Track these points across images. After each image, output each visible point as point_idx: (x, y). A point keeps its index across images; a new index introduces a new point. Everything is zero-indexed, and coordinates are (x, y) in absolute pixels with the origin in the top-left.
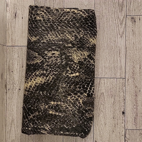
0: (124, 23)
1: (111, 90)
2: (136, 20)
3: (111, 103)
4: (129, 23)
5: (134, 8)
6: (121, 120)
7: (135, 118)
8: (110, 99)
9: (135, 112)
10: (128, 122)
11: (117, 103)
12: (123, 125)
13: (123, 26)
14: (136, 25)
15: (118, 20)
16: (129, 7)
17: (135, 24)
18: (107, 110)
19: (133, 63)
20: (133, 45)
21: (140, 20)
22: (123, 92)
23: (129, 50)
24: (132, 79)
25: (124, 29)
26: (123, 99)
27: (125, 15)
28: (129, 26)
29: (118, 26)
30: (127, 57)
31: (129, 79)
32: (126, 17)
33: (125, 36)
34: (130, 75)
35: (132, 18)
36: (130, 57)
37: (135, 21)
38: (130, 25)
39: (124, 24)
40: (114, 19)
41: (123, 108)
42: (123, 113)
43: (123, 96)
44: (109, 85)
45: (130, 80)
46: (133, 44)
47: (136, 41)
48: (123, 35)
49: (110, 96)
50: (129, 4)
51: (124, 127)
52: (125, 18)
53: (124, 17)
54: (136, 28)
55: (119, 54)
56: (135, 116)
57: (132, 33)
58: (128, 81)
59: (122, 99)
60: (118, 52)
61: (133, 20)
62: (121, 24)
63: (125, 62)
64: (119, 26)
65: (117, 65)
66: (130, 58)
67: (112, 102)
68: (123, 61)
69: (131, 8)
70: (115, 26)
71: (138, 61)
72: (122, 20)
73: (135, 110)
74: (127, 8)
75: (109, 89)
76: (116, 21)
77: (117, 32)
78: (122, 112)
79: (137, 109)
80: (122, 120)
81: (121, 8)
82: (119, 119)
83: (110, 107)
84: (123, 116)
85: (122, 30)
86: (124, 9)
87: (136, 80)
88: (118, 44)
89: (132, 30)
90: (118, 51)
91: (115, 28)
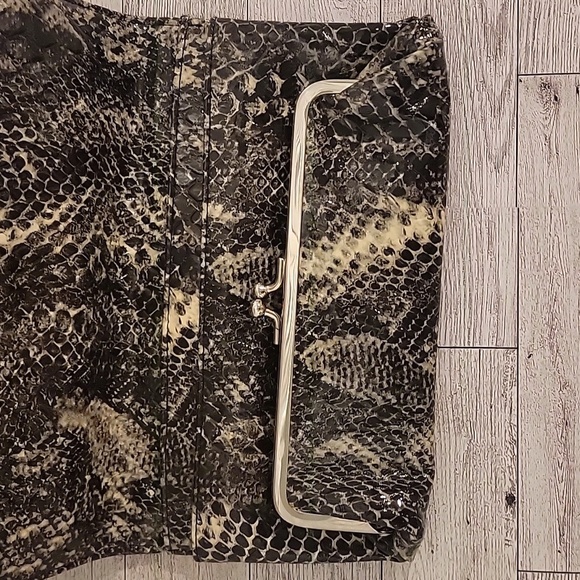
0: (509, 106)
1: (457, 400)
2: (562, 95)
3: (456, 455)
4: (532, 106)
5: (551, 40)
6: (500, 532)
7: (563, 525)
8: (453, 438)
9: (561, 494)
10: (533, 541)
11: (482, 455)
12: (510, 552)
13: (506, 118)
14: (561, 113)
15: (484, 96)
16: (531, 40)
17: (557, 111)
18: (440, 487)
19: (551, 282)
20: (550, 204)
21: (578, 92)
22: (508, 409)
23: (531, 225)
24: (548, 353)
25: (509, 133)
26: (508, 438)
27: (514, 72)
28: (529, 118)
29: (484, 119)
30: (522, 255)
31: (534, 353)
32: (518, 81)
33: (513, 163)
34: (537, 337)
35: (545, 86)
36: (537, 256)
37: (556, 98)
38: (534, 114)
39: (508, 113)
40: (465, 92)
41: (507, 479)
42: (511, 500)
43: (507, 425)
44: (448, 380)
45: (536, 357)
46: (550, 197)
47: (563, 186)
48: (506, 160)
49: (452, 426)
50: (531, 26)
51: (513, 560)
52: (513, 86)
53: (508, 83)
54: (562, 130)
55: (490, 243)
56: (562, 514)
57: (546, 149)
58: (529, 360)
59: (503, 438)
60: (485, 236)
61: (549, 91)
62: (497, 110)
63: (514, 276)
64: (488, 121)
65: (480, 291)
66: (537, 260)
67: (462, 452)
68: (507, 272)
69: (540, 42)
70: (469, 119)
71: (572, 272)
72: (498, 94)
73: (562, 486)
74: (523, 40)
75: (448, 394)
76: (476, 98)
77: (478, 146)
78: (504, 498)
79: (570, 483)
80: (504, 531)
81: (493, 41)
82: (490, 525)
83: (453, 475)
84: (509, 512)
85: (498, 139)
86: (509, 45)
87: (565, 358)
88: (484, 200)
89: (543, 137)
90: (485, 231)
91: (470, 131)
